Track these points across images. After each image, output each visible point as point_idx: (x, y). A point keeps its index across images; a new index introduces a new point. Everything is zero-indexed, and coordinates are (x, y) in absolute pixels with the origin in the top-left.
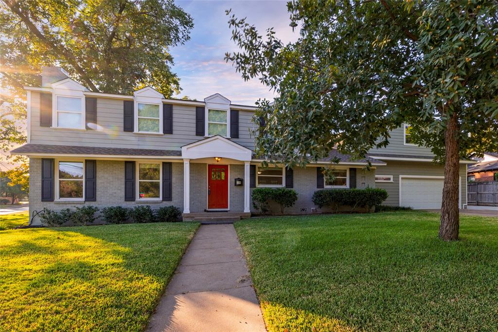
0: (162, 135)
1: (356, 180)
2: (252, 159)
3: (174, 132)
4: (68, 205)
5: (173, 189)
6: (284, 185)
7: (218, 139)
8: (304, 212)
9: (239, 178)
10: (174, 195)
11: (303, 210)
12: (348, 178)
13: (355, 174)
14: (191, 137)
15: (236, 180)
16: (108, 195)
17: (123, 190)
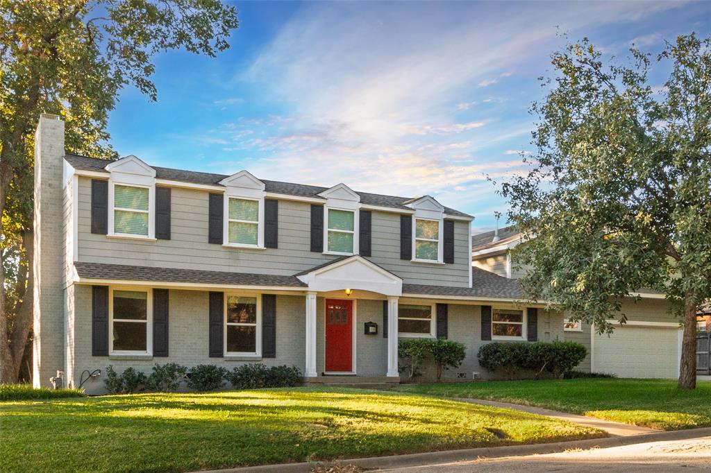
0: (263, 250)
1: (536, 327)
2: (403, 292)
3: (280, 245)
4: (128, 362)
5: (277, 339)
6: (433, 334)
7: (356, 260)
8: (461, 379)
9: (371, 323)
10: (278, 348)
11: (461, 375)
12: (524, 324)
13: (536, 320)
14: (303, 254)
15: (367, 326)
16: (185, 347)
17: (207, 338)
